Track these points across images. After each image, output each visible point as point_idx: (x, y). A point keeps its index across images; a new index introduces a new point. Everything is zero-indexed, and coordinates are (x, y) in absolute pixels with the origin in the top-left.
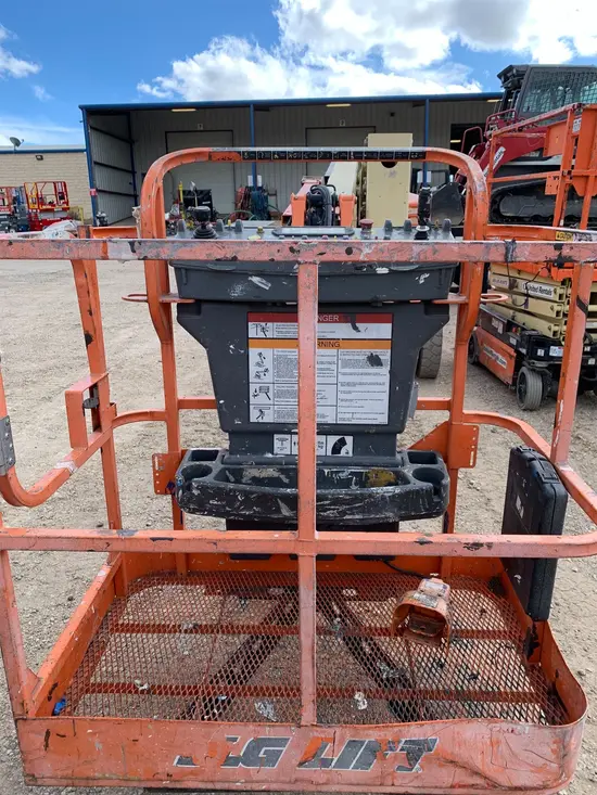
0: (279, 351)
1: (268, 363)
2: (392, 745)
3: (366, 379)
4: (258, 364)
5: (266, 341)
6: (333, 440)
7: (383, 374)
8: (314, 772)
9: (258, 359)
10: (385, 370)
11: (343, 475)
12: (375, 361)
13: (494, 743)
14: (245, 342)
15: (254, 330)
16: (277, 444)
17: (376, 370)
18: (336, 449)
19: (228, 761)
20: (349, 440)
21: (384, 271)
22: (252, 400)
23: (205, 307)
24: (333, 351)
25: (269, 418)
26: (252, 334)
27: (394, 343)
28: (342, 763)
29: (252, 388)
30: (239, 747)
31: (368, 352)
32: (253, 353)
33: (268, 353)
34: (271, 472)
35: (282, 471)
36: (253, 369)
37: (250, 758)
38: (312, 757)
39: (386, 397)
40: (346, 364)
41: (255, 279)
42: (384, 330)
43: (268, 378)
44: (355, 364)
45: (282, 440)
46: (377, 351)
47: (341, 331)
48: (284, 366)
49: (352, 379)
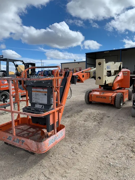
0: (35, 92)
2: (20, 140)
3: (45, 97)
5: (34, 91)
6: (42, 106)
7: (46, 97)
10: (47, 96)
11: (41, 111)
12: (45, 95)
14: (32, 91)
15: (33, 89)
16: (36, 106)
17: (45, 96)
19: (7, 139)
20: (43, 106)
21: (43, 82)
22: (33, 99)
23: (28, 86)
24: (41, 93)
25: (34, 102)
27: (48, 92)
29: (33, 97)
32: (33, 92)
35: (35, 109)
36: (33, 95)
37: (9, 139)
38: (14, 140)
39: (47, 100)
40: (42, 95)
41: (31, 83)
42: (46, 90)
43: (34, 96)
46: (46, 93)
47: (42, 90)
48: (36, 95)
49: (43, 97)
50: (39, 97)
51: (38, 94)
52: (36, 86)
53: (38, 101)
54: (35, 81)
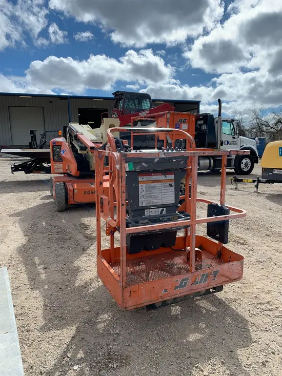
0: (146, 184)
1: (144, 188)
2: (210, 274)
3: (169, 191)
4: (141, 189)
5: (144, 182)
6: (161, 209)
7: (173, 189)
8: (195, 286)
9: (141, 187)
11: (165, 219)
12: (171, 185)
13: (229, 269)
14: (138, 183)
15: (140, 179)
16: (146, 213)
17: (171, 188)
18: (161, 213)
19: (176, 288)
20: (165, 209)
21: (174, 161)
22: (140, 200)
24: (160, 183)
25: (144, 205)
26: (140, 180)
27: (176, 180)
28: (201, 282)
29: (140, 196)
30: (178, 283)
31: (169, 183)
32: (140, 185)
33: (144, 185)
34: (146, 221)
35: (149, 220)
36: (140, 190)
37: (181, 286)
38: (194, 282)
39: (174, 195)
40: (164, 187)
41: (143, 164)
42: (172, 177)
43: (144, 193)
44: (166, 187)
45: (147, 211)
46: (171, 183)
47: (162, 177)
48: (148, 189)
49: (166, 191)
50: (157, 192)
51: (153, 188)
52: (154, 171)
53: (154, 201)
54: (157, 159)
